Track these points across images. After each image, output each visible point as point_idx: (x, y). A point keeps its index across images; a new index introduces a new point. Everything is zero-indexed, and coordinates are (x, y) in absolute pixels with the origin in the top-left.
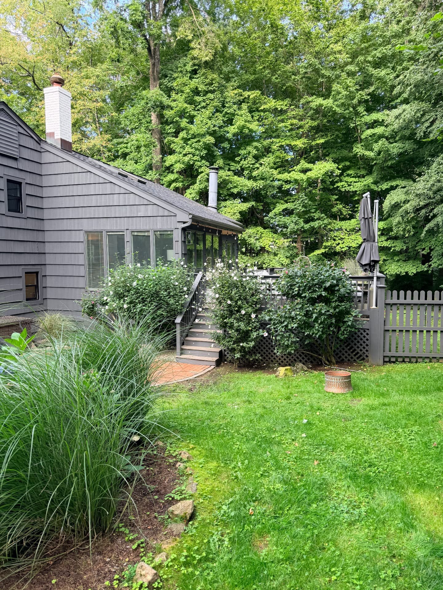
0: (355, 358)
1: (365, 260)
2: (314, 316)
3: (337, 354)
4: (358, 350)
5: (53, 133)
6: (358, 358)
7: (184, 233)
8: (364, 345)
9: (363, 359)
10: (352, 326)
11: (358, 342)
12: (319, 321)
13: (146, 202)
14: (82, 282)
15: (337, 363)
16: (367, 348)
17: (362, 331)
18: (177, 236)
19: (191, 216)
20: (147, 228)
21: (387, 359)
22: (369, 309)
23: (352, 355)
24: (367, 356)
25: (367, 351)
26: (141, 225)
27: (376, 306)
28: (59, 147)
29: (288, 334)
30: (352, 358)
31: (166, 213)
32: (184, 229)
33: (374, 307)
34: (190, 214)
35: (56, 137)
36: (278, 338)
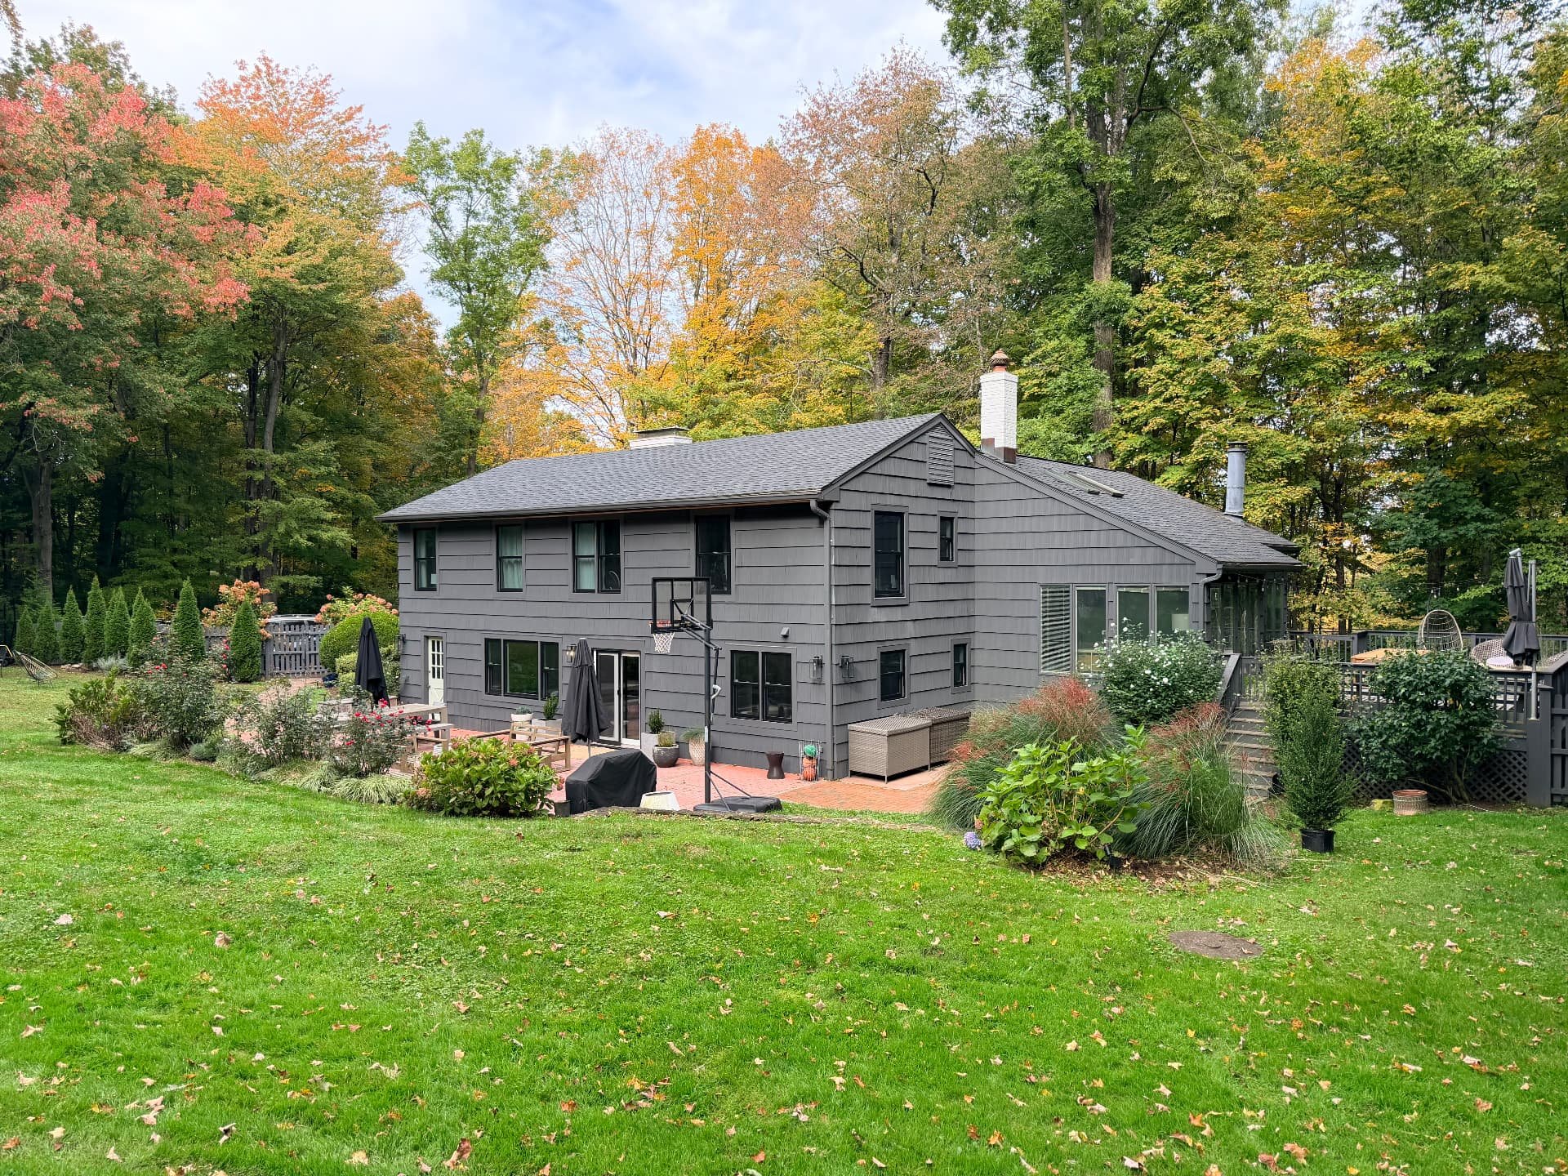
0: (1504, 796)
1: (1517, 648)
2: (1429, 727)
3: (1474, 789)
4: (1510, 784)
5: (993, 440)
6: (1509, 796)
7: (1209, 591)
8: (1520, 776)
9: (1518, 798)
10: (1490, 744)
11: (1509, 771)
12: (1438, 736)
13: (1143, 543)
14: (1031, 661)
15: (1472, 801)
16: (1524, 781)
17: (1516, 755)
18: (1197, 595)
19: (1221, 566)
20: (1145, 581)
21: (1557, 799)
22: (1526, 721)
23: (1499, 791)
24: (1524, 794)
25: (1524, 785)
26: (1133, 578)
27: (1538, 716)
28: (1001, 460)
29: (1387, 752)
30: (1499, 795)
31: (1177, 560)
32: (1208, 585)
33: (1533, 718)
34: (1219, 563)
35: (997, 445)
36: (1372, 758)
